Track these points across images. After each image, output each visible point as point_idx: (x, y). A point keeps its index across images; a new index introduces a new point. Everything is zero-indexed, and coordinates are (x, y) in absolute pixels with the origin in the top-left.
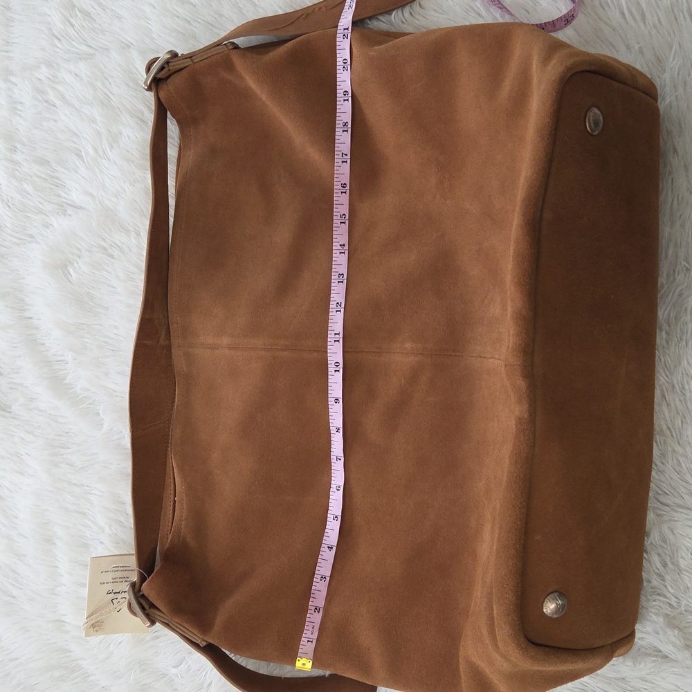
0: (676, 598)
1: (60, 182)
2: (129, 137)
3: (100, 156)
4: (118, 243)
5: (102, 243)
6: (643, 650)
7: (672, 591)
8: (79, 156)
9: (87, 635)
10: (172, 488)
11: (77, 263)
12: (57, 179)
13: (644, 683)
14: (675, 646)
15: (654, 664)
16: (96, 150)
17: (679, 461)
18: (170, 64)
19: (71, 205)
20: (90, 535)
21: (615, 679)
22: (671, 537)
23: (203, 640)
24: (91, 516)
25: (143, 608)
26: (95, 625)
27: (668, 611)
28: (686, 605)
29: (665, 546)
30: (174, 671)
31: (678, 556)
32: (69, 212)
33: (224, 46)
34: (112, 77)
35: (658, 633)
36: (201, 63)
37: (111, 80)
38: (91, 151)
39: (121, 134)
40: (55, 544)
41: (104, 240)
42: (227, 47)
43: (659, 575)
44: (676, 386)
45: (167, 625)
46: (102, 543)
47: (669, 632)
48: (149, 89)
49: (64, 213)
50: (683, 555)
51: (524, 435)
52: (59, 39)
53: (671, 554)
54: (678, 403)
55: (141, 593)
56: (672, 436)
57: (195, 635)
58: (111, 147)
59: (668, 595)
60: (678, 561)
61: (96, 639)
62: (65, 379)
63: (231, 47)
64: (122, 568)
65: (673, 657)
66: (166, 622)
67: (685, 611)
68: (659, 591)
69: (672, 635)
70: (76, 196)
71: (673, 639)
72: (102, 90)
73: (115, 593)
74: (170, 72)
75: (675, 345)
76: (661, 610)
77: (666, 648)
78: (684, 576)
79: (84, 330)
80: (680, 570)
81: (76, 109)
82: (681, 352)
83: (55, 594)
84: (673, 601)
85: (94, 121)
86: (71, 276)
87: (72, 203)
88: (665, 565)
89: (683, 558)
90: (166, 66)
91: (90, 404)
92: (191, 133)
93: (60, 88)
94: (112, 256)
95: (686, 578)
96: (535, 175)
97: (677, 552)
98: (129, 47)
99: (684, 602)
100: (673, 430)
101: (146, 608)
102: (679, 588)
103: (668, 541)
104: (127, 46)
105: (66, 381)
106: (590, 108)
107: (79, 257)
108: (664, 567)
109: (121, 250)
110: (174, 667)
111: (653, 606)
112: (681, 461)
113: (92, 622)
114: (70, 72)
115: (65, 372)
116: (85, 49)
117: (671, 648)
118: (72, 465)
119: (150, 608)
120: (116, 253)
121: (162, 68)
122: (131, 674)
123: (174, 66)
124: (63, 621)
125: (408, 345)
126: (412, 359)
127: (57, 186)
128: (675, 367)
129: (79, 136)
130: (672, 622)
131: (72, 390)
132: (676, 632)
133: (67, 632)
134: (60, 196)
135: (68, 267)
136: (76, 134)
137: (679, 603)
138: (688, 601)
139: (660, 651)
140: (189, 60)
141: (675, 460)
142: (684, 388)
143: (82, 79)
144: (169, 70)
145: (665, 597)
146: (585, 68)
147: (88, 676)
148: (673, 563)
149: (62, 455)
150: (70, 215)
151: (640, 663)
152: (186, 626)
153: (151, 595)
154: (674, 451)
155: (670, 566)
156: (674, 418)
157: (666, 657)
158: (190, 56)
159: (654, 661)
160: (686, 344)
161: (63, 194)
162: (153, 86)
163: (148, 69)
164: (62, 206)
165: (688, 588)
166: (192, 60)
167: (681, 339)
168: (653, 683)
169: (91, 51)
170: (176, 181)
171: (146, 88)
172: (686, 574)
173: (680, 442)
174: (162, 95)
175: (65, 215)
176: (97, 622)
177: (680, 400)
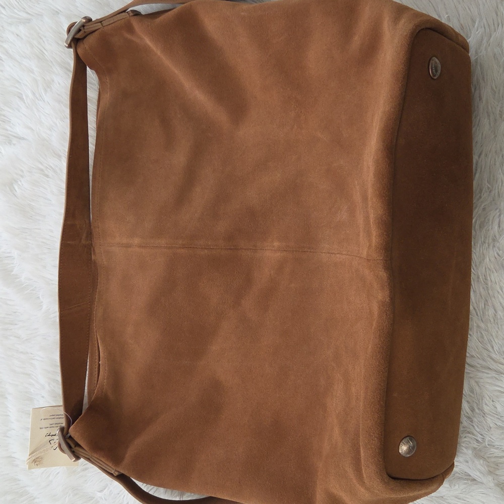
0: (481, 435)
1: (6, 118)
2: (59, 84)
3: (37, 98)
4: (52, 165)
5: (40, 166)
6: (457, 475)
7: (478, 430)
8: (21, 98)
9: (30, 468)
10: (97, 354)
11: (21, 181)
12: (4, 116)
13: (457, 500)
14: (481, 472)
15: (465, 486)
16: (34, 94)
17: (482, 333)
18: (85, 27)
19: (15, 137)
20: (34, 391)
21: (436, 497)
22: (477, 388)
23: (116, 471)
24: (35, 377)
25: (70, 447)
26: (36, 461)
27: (475, 445)
28: (489, 441)
29: (473, 396)
30: (99, 494)
31: (482, 403)
32: (14, 142)
33: (127, 14)
34: (45, 37)
35: (467, 462)
36: (110, 27)
37: (44, 39)
38: (31, 95)
39: (53, 81)
40: (6, 398)
41: (41, 163)
42: (129, 14)
43: (469, 418)
44: (481, 277)
45: (88, 459)
46: (43, 397)
47: (477, 462)
48: (70, 46)
49: (10, 142)
50: (487, 402)
51: (386, 315)
52: (4, 8)
53: (478, 402)
54: (482, 290)
55: (69, 435)
56: (477, 315)
57: (109, 466)
58: (46, 91)
59: (475, 433)
60: (482, 407)
61: (38, 471)
62: (12, 271)
63: (131, 14)
64: (57, 417)
65: (479, 480)
66: (88, 457)
67: (488, 445)
68: (468, 430)
69: (479, 464)
70: (19, 130)
71: (479, 467)
72: (38, 47)
73: (52, 435)
74: (86, 34)
75: (480, 246)
76: (470, 445)
77: (475, 474)
78: (487, 419)
79: (27, 233)
80: (484, 414)
81: (18, 61)
82: (485, 252)
83: (7, 437)
84: (479, 438)
85: (32, 71)
86: (16, 191)
87: (16, 135)
88: (473, 410)
89: (486, 404)
90: (82, 29)
91: (33, 290)
92: (108, 81)
93: (5, 46)
94: (47, 176)
95: (489, 420)
96: (392, 110)
97: (482, 400)
98: (58, 13)
99: (487, 438)
100: (478, 311)
101: (72, 446)
102: (483, 427)
103: (475, 392)
104: (57, 13)
105: (13, 273)
106: (432, 57)
107: (22, 176)
108: (472, 411)
109: (55, 171)
110: (99, 492)
111: (464, 442)
112: (483, 334)
113: (34, 458)
114: (13, 33)
115: (12, 265)
116: (24, 15)
117: (478, 474)
118: (19, 338)
119: (75, 446)
120: (50, 173)
121: (79, 30)
122: (66, 498)
123: (89, 28)
124: (14, 457)
125: (276, 244)
126: (278, 255)
127: (4, 122)
128: (480, 262)
129: (20, 83)
130: (479, 454)
131: (18, 280)
132: (482, 461)
133: (17, 466)
134: (7, 130)
135: (14, 185)
136: (18, 82)
137: (483, 439)
138: (491, 438)
139: (470, 476)
140: (100, 24)
141: (479, 333)
142: (486, 279)
143: (22, 39)
144: (85, 32)
145: (473, 434)
146: (428, 26)
147: (34, 499)
148: (479, 409)
149: (11, 330)
150: (14, 144)
151: (455, 485)
152: (102, 460)
153: (76, 436)
154: (478, 326)
155: (477, 411)
156: (479, 301)
157: (474, 480)
158: (100, 21)
159: (465, 484)
160: (488, 246)
161: (9, 128)
162: (73, 45)
163: (69, 30)
164: (9, 138)
165: (491, 428)
166: (102, 24)
167: (484, 242)
168: (465, 500)
169: (29, 17)
170: (97, 118)
171: (67, 45)
172: (489, 416)
173: (483, 319)
174: (80, 51)
175: (11, 145)
176: (38, 458)
177: (483, 288)
